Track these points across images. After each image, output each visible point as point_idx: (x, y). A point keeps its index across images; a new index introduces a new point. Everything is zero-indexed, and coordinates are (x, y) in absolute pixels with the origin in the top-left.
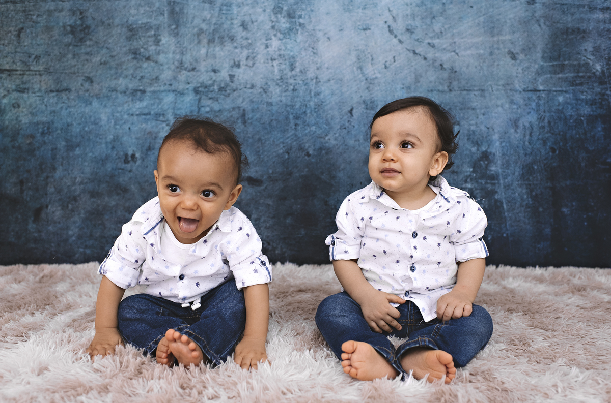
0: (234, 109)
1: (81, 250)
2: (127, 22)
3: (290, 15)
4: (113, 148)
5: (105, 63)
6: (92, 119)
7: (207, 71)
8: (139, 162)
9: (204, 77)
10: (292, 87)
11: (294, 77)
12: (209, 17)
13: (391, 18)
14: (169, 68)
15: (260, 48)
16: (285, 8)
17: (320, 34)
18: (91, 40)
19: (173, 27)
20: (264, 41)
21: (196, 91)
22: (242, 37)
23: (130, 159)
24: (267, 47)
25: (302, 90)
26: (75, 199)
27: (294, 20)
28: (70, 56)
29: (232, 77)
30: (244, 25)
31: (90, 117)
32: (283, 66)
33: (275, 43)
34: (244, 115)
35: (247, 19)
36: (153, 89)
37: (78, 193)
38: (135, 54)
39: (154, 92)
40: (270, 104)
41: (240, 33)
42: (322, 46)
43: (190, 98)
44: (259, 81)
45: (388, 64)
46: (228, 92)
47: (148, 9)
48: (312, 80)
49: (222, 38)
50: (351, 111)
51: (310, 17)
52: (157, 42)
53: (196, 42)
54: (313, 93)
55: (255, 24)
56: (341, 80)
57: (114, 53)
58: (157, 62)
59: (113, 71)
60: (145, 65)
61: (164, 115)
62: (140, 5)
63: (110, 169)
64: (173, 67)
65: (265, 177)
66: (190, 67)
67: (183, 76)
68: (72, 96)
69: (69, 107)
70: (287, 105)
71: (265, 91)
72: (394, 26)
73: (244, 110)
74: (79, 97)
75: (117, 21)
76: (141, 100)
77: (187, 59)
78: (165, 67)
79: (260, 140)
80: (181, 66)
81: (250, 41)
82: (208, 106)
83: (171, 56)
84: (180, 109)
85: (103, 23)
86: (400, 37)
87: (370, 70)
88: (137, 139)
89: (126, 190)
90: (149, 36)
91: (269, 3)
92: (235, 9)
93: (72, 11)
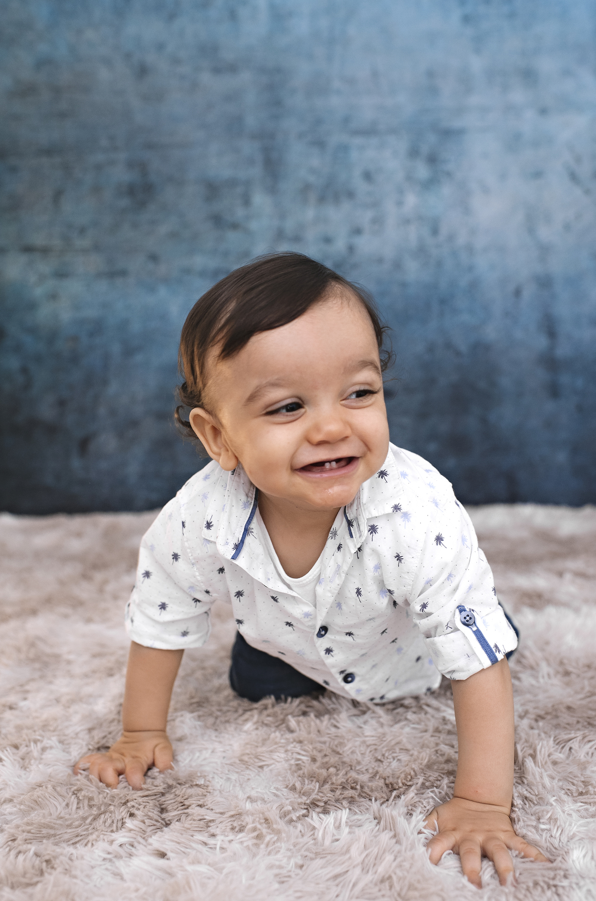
3: (432, 160)
5: (177, 234)
11: (438, 245)
12: (317, 165)
13: (572, 160)
15: (390, 207)
16: (424, 150)
17: (473, 185)
18: (156, 202)
19: (269, 181)
20: (394, 195)
22: (365, 193)
24: (399, 204)
25: (449, 265)
26: (135, 423)
27: (436, 167)
28: (127, 226)
29: (351, 249)
30: (368, 176)
31: (157, 309)
33: (411, 200)
35: (372, 166)
37: (139, 415)
38: (218, 221)
40: (404, 285)
41: (360, 186)
42: (477, 201)
44: (389, 252)
48: (462, 249)
49: (336, 195)
50: (518, 293)
51: (459, 162)
52: (247, 201)
53: (301, 200)
54: (463, 268)
55: (384, 174)
56: (503, 248)
57: (187, 221)
58: (246, 231)
59: (186, 245)
60: (231, 235)
62: (222, 153)
64: (269, 236)
68: (131, 281)
70: (428, 287)
71: (397, 267)
72: (578, 170)
74: (140, 281)
75: (192, 176)
77: (290, 225)
78: (258, 237)
80: (280, 235)
81: (375, 198)
83: (265, 221)
85: (172, 179)
86: (585, 185)
87: (545, 233)
90: (236, 196)
91: (401, 144)
92: (354, 155)
93: (130, 165)
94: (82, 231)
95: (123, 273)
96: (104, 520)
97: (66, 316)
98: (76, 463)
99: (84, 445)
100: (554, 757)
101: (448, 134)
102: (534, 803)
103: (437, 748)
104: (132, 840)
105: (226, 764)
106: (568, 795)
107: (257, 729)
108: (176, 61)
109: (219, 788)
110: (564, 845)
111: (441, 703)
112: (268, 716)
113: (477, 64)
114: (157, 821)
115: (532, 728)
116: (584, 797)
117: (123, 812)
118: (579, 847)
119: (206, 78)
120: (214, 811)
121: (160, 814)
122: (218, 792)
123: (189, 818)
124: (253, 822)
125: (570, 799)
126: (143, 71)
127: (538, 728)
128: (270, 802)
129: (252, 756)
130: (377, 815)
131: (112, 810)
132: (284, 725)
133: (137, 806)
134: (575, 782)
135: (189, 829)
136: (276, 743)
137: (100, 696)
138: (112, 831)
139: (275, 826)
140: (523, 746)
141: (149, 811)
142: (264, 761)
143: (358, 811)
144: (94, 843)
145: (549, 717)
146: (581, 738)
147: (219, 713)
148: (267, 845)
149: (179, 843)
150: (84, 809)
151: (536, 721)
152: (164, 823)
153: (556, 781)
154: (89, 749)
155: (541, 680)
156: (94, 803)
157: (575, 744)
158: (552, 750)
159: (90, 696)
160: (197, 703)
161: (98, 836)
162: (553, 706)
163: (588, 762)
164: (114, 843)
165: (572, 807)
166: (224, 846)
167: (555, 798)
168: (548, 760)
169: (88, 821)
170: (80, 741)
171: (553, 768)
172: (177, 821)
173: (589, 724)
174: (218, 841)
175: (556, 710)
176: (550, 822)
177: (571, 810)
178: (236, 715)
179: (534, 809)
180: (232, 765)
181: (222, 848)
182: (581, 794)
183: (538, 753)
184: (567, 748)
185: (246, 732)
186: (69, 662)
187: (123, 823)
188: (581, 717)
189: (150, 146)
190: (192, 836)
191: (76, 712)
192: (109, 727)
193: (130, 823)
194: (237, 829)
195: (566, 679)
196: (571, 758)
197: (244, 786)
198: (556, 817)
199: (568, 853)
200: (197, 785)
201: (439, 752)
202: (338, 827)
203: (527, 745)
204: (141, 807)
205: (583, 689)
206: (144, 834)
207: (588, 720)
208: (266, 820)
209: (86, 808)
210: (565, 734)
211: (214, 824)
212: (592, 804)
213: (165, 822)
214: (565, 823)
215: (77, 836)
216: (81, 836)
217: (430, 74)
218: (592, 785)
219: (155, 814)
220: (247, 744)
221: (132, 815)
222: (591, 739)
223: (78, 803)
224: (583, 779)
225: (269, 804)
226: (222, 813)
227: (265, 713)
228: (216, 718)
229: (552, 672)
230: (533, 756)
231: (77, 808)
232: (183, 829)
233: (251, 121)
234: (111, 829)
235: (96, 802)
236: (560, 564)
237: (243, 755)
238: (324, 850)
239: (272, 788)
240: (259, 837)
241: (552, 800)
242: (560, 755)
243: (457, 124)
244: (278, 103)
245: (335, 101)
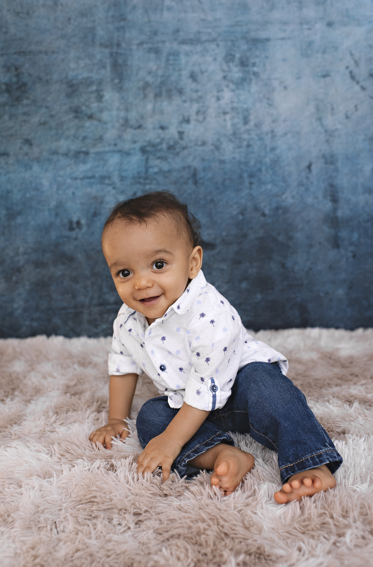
0: (184, 168)
1: (27, 323)
2: (66, 77)
3: (243, 64)
4: (57, 215)
5: (44, 123)
6: (33, 185)
7: (154, 128)
8: (84, 229)
9: (152, 135)
10: (245, 143)
11: (248, 131)
12: (154, 68)
13: (352, 63)
14: (113, 127)
15: (211, 101)
16: (238, 56)
17: (276, 83)
18: (28, 98)
19: (117, 81)
20: (215, 93)
21: (143, 150)
22: (191, 90)
23: (75, 226)
24: (218, 99)
25: (256, 146)
26: (19, 270)
27: (247, 69)
28: (6, 117)
29: (181, 133)
30: (193, 77)
31: (31, 182)
32: (236, 120)
33: (227, 95)
34: (194, 175)
35: (196, 69)
36: (97, 150)
37: (21, 263)
38: (77, 112)
39: (98, 153)
40: (222, 162)
41: (188, 84)
42: (278, 97)
43: (136, 159)
44: (210, 137)
45: (349, 114)
46: (178, 150)
47: (88, 61)
48: (267, 134)
49: (169, 91)
50: (309, 167)
51: (264, 65)
52: (100, 98)
53: (142, 96)
54: (268, 149)
55: (205, 74)
56: (298, 133)
57: (54, 113)
58: (100, 120)
59: (53, 132)
60: (87, 124)
61: (109, 178)
62: (79, 58)
63: (54, 238)
64: (117, 125)
65: (219, 241)
66: (136, 125)
67: (129, 134)
68: (11, 160)
69: (8, 172)
70: (240, 163)
71: (217, 148)
72: (356, 71)
73: (195, 170)
74: (18, 161)
75: (55, 77)
76: (84, 162)
77: (133, 115)
78: (109, 125)
79: (212, 201)
80: (126, 123)
81: (200, 94)
82: (157, 166)
83: (114, 113)
84: (126, 171)
85: (40, 79)
86: (362, 83)
87: (330, 121)
88: (82, 204)
89: (72, 259)
90: (91, 92)
91: (220, 52)
92: (183, 59)
93: (7, 68)
95: (5, 154)
101: (256, 42)
189: (23, 53)
233: (100, 32)
243: (263, 35)
244: (123, 18)
245: (167, 15)
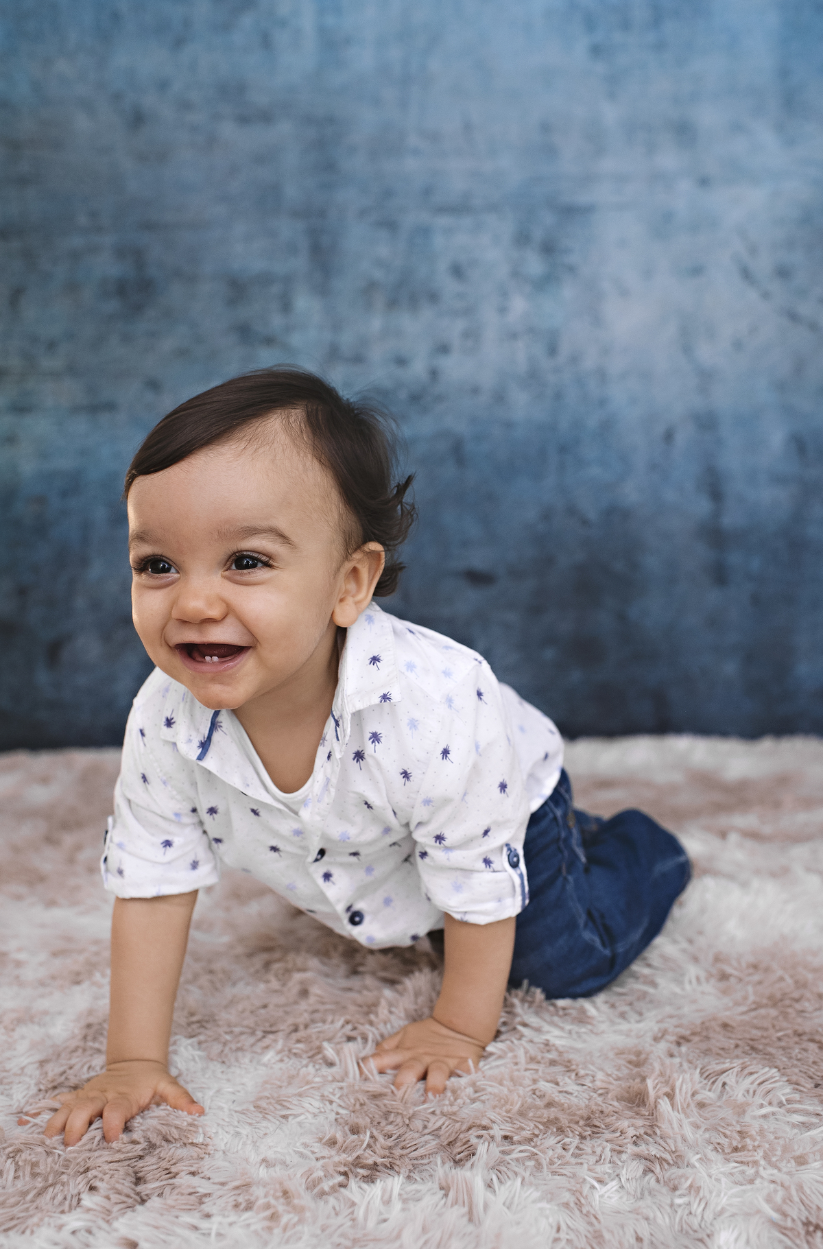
0: (438, 436)
3: (549, 249)
5: (185, 352)
7: (385, 363)
9: (379, 373)
10: (551, 392)
11: (557, 369)
12: (387, 254)
13: (745, 250)
15: (489, 316)
16: (538, 235)
17: (607, 285)
18: (156, 306)
19: (318, 277)
20: (496, 299)
22: (454, 294)
24: (502, 311)
25: (572, 397)
27: (554, 258)
28: (115, 340)
29: (434, 374)
30: (457, 271)
32: (535, 350)
33: (519, 305)
34: (458, 449)
35: (464, 257)
38: (245, 333)
40: (509, 425)
41: (448, 286)
42: (611, 308)
44: (488, 379)
45: (742, 341)
46: (427, 402)
47: (266, 243)
48: (592, 374)
49: (413, 297)
50: (669, 436)
51: (586, 252)
52: (286, 306)
53: (363, 304)
54: (593, 401)
55: (480, 268)
56: (649, 374)
60: (261, 353)
62: (252, 236)
65: (501, 569)
66: (352, 356)
70: (542, 427)
71: (500, 400)
72: (753, 264)
73: (459, 438)
74: (134, 419)
75: (208, 269)
77: (347, 340)
79: (490, 496)
80: (333, 352)
81: (468, 302)
83: (312, 333)
85: (180, 273)
86: (764, 286)
87: (706, 353)
91: (505, 226)
92: (438, 241)
93: (120, 252)
94: (52, 346)
95: (110, 407)
96: (83, 759)
97: (28, 467)
98: (43, 677)
99: (54, 651)
100: (699, 1097)
101: (571, 213)
102: (669, 1164)
103: (534, 1087)
104: (90, 1224)
105: (236, 1112)
106: (718, 1151)
107: (281, 1061)
108: (185, 106)
109: (223, 1148)
110: (708, 1225)
111: (545, 1020)
112: (298, 1041)
113: (611, 114)
114: (128, 1196)
115: (672, 1056)
116: (739, 1154)
117: (79, 1184)
118: (729, 1227)
119: (228, 130)
120: (211, 1181)
121: (133, 1186)
122: (221, 1153)
123: (176, 1191)
124: (266, 1196)
125: (720, 1157)
126: (137, 119)
127: (680, 1055)
128: (293, 1167)
129: (273, 1101)
130: (444, 1184)
131: (65, 1180)
132: (320, 1056)
133: (100, 1175)
134: (728, 1133)
135: (174, 1207)
136: (308, 1083)
137: (60, 1013)
138: (63, 1212)
139: (296, 1201)
140: (656, 1081)
141: (118, 1182)
142: (288, 1108)
143: (418, 1179)
144: (35, 1229)
145: (696, 1039)
146: (740, 1069)
147: (228, 1037)
148: (285, 1230)
149: (156, 1228)
150: (24, 1179)
151: (679, 1044)
152: (139, 1200)
153: (701, 1132)
154: (40, 1090)
155: (688, 987)
156: (39, 1171)
157: (730, 1078)
158: (698, 1087)
159: (46, 1013)
160: (198, 1022)
161: (41, 1220)
162: (703, 1023)
163: (748, 1105)
164: (64, 1228)
165: (722, 1170)
166: (222, 1231)
167: (699, 1156)
168: (691, 1101)
169: (29, 1197)
170: (27, 1079)
171: (698, 1113)
172: (158, 1195)
173: (753, 1048)
174: (213, 1225)
175: (707, 1029)
176: (690, 1192)
177: (721, 1173)
178: (252, 1040)
179: (669, 1173)
180: (244, 1114)
181: (219, 1235)
182: (736, 1149)
183: (677, 1091)
184: (719, 1083)
185: (265, 1065)
186: (19, 964)
187: (79, 1200)
188: (740, 1039)
189: (149, 226)
190: (177, 1217)
191: (23, 1037)
192: (70, 1059)
193: (88, 1200)
194: (242, 1207)
195: (723, 985)
196: (724, 1098)
197: (258, 1144)
198: (698, 1185)
199: (713, 1235)
200: (192, 1144)
201: (538, 1093)
202: (387, 1202)
203: (662, 1079)
204: (106, 1177)
205: (745, 998)
206: (109, 1215)
207: (751, 1043)
208: (285, 1193)
209: (27, 1179)
210: (717, 1064)
211: (210, 1199)
212: (750, 1165)
213: (141, 1197)
214: (711, 1193)
215: (12, 1219)
216: (18, 1218)
217: (546, 128)
218: (751, 1137)
219: (126, 1186)
220: (266, 1082)
221: (92, 1188)
222: (753, 1071)
223: (16, 1171)
224: (739, 1129)
225: (292, 1170)
226: (223, 1184)
227: (295, 1036)
228: (225, 1044)
229: (703, 975)
230: (670, 1096)
231: (15, 1178)
232: (165, 1207)
233: (292, 192)
234: (61, 1209)
235: (41, 1169)
236: (723, 821)
237: (260, 1098)
238: (365, 1235)
239: (298, 1144)
240: (274, 1217)
241: (694, 1159)
242: (709, 1093)
243: (583, 198)
244: (330, 166)
245: (411, 165)
